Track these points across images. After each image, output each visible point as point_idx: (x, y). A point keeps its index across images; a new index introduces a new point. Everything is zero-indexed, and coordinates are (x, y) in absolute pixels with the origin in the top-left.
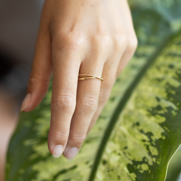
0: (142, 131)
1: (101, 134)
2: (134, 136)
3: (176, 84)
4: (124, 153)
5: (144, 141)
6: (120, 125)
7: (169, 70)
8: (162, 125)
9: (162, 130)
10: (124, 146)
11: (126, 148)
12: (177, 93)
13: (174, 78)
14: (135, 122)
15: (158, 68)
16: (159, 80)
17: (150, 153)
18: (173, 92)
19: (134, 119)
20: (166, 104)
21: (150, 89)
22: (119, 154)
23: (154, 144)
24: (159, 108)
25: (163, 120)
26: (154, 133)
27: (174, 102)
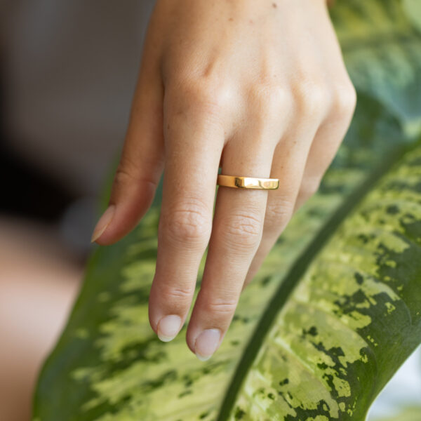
0: (320, 347)
1: (237, 354)
2: (304, 357)
3: (400, 246)
4: (281, 393)
5: (323, 366)
6: (277, 335)
7: (387, 217)
8: (362, 332)
9: (363, 344)
10: (283, 379)
11: (286, 381)
12: (398, 265)
13: (396, 233)
14: (308, 328)
15: (365, 215)
16: (364, 239)
17: (334, 393)
18: (393, 264)
19: (307, 321)
20: (373, 288)
21: (345, 258)
22: (270, 396)
23: (344, 373)
24: (360, 296)
25: (366, 321)
26: (344, 349)
27: (392, 285)
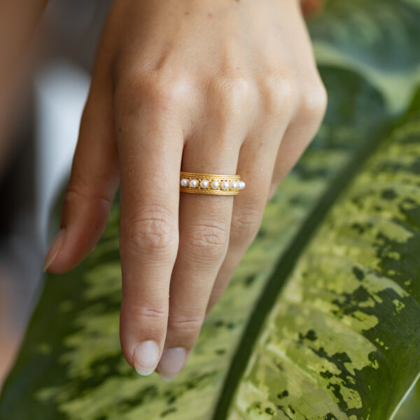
0: (321, 353)
1: (224, 364)
2: (303, 365)
3: (402, 235)
4: (280, 408)
5: (327, 375)
6: (269, 341)
7: (383, 203)
8: (368, 334)
9: (371, 348)
10: (282, 391)
11: (285, 394)
12: (402, 257)
13: (396, 221)
14: (305, 332)
15: (357, 201)
16: (359, 228)
17: (342, 405)
18: (396, 256)
19: (303, 324)
20: (377, 284)
21: (340, 251)
22: (268, 411)
23: (353, 382)
24: (362, 294)
25: (372, 321)
26: (349, 354)
27: (399, 280)
